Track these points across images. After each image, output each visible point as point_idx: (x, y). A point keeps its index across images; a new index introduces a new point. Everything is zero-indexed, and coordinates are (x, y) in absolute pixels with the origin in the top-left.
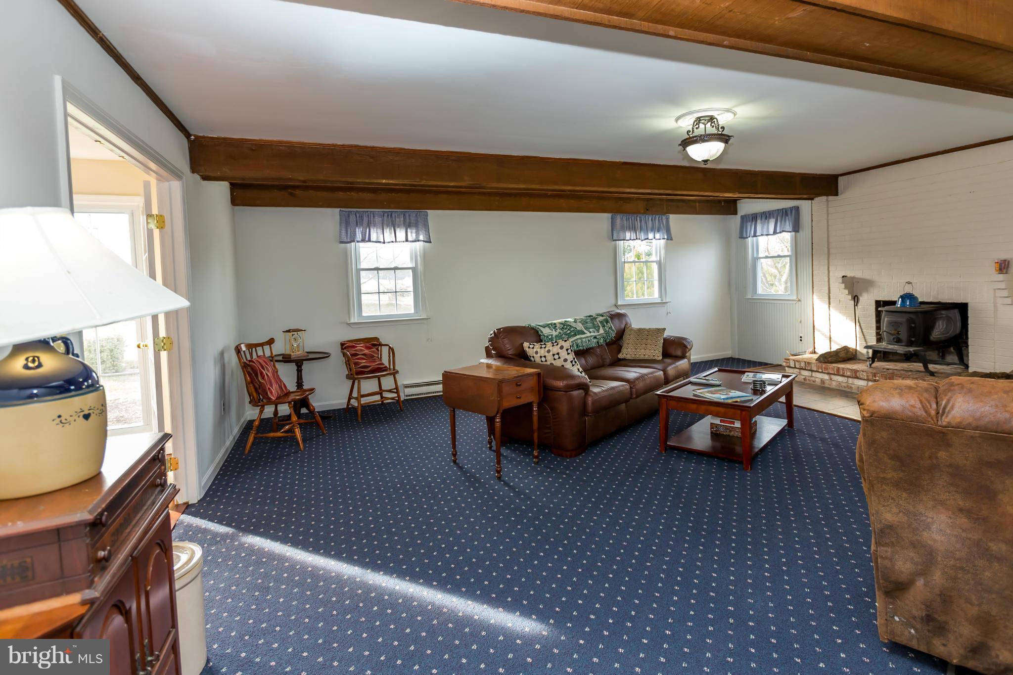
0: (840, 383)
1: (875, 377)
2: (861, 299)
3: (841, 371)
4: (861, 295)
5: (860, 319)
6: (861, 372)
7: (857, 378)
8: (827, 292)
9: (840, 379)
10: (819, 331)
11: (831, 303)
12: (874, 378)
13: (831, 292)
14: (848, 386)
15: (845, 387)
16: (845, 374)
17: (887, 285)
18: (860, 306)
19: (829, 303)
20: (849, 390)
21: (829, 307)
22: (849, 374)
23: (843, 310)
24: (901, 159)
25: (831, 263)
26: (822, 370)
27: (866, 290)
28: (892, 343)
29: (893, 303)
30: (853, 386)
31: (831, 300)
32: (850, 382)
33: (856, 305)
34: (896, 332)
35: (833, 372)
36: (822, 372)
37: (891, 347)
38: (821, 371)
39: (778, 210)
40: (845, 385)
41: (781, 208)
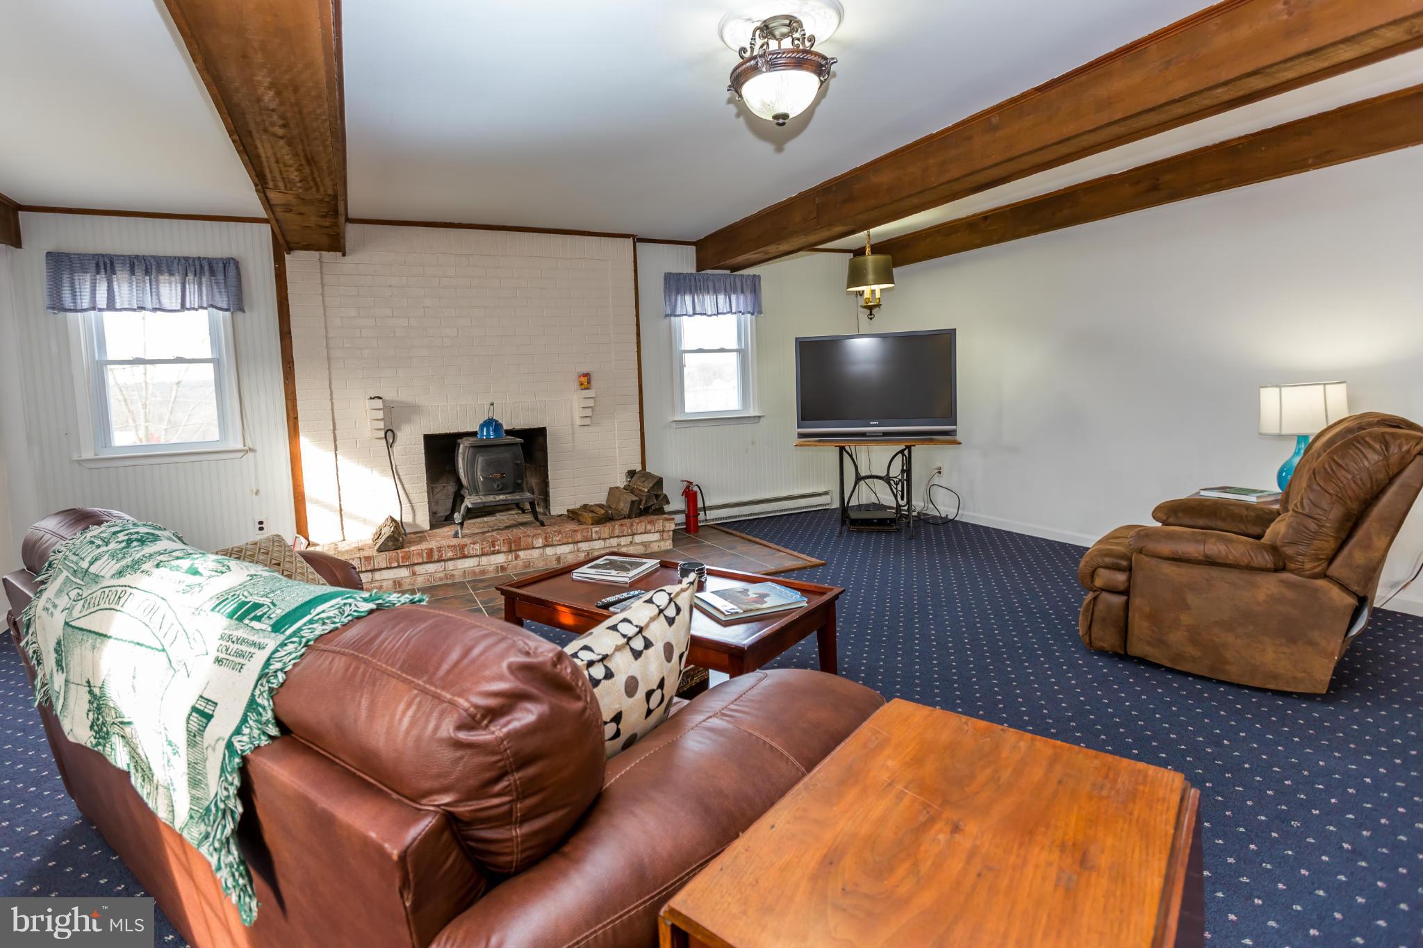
0: (431, 574)
1: (494, 546)
2: (399, 434)
3: (436, 553)
4: (399, 429)
5: (398, 467)
6: (472, 546)
7: (465, 557)
8: (332, 428)
9: (431, 568)
10: (317, 502)
11: (338, 449)
12: (492, 549)
13: (337, 427)
14: (446, 575)
15: (441, 579)
16: (444, 557)
17: (442, 410)
18: (397, 448)
19: (336, 450)
20: (449, 581)
21: (336, 455)
22: (450, 554)
23: (365, 457)
24: (456, 222)
25: (333, 376)
26: (398, 562)
27: (409, 421)
28: (498, 492)
29: (474, 434)
30: (455, 573)
31: (337, 442)
32: (451, 568)
33: (390, 446)
34: (499, 475)
35: (420, 561)
36: (399, 566)
37: (491, 498)
38: (396, 565)
39: (187, 259)
40: (442, 575)
41: (195, 255)
